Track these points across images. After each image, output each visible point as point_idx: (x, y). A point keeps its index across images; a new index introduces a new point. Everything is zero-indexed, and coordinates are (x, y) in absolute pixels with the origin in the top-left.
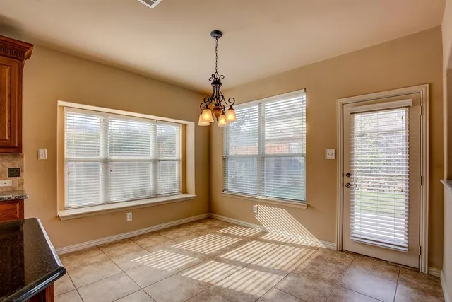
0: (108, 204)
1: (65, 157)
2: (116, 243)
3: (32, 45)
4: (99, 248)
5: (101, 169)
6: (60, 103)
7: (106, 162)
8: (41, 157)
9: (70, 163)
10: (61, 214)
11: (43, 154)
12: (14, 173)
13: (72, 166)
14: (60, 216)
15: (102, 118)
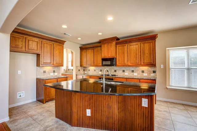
0: (189, 88)
1: (170, 67)
2: (192, 106)
3: (157, 34)
4: (183, 105)
5: (186, 72)
6: (167, 49)
7: (188, 69)
8: (161, 67)
9: (172, 69)
10: (168, 87)
11: (162, 66)
12: (154, 72)
13: (173, 70)
14: (168, 88)
15: (186, 51)
